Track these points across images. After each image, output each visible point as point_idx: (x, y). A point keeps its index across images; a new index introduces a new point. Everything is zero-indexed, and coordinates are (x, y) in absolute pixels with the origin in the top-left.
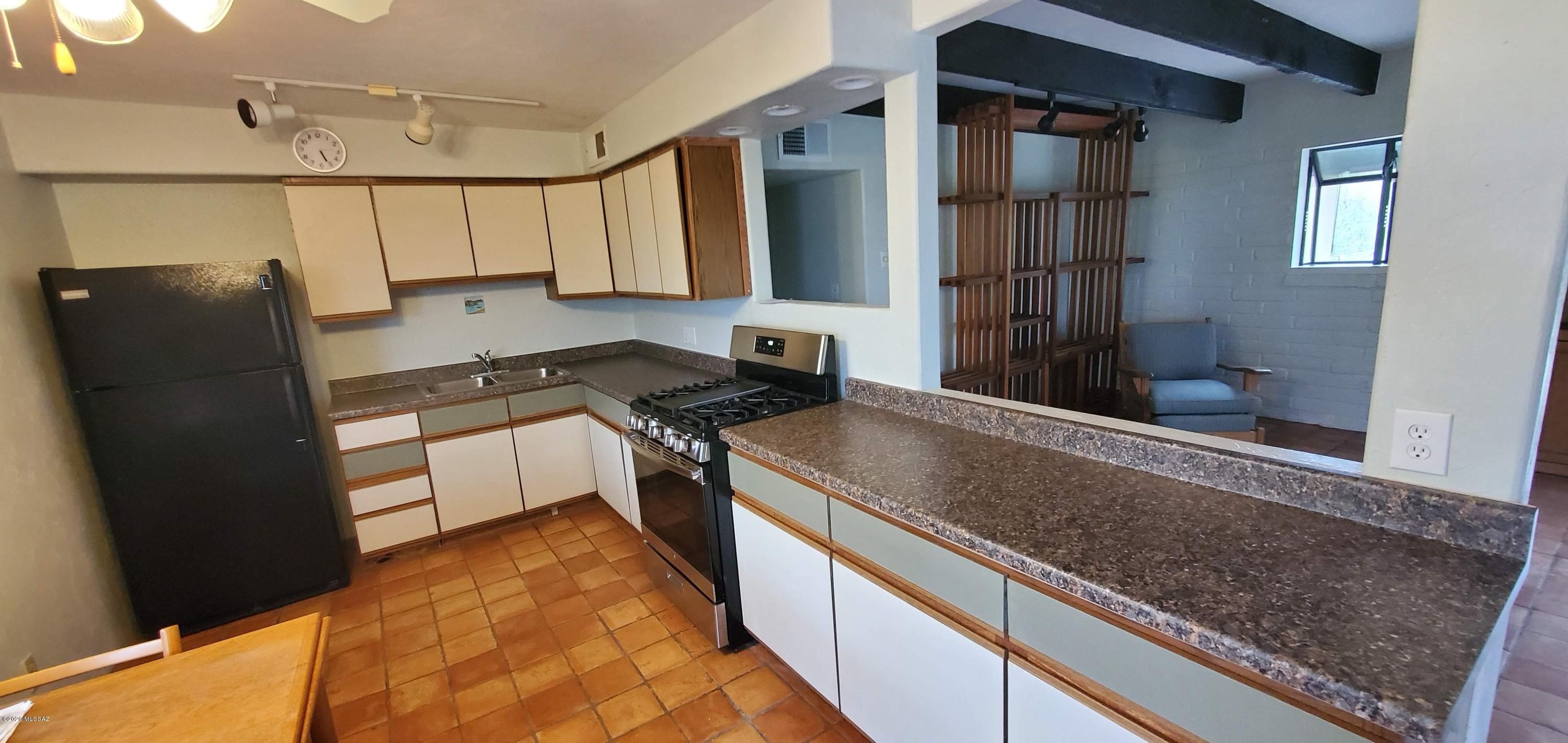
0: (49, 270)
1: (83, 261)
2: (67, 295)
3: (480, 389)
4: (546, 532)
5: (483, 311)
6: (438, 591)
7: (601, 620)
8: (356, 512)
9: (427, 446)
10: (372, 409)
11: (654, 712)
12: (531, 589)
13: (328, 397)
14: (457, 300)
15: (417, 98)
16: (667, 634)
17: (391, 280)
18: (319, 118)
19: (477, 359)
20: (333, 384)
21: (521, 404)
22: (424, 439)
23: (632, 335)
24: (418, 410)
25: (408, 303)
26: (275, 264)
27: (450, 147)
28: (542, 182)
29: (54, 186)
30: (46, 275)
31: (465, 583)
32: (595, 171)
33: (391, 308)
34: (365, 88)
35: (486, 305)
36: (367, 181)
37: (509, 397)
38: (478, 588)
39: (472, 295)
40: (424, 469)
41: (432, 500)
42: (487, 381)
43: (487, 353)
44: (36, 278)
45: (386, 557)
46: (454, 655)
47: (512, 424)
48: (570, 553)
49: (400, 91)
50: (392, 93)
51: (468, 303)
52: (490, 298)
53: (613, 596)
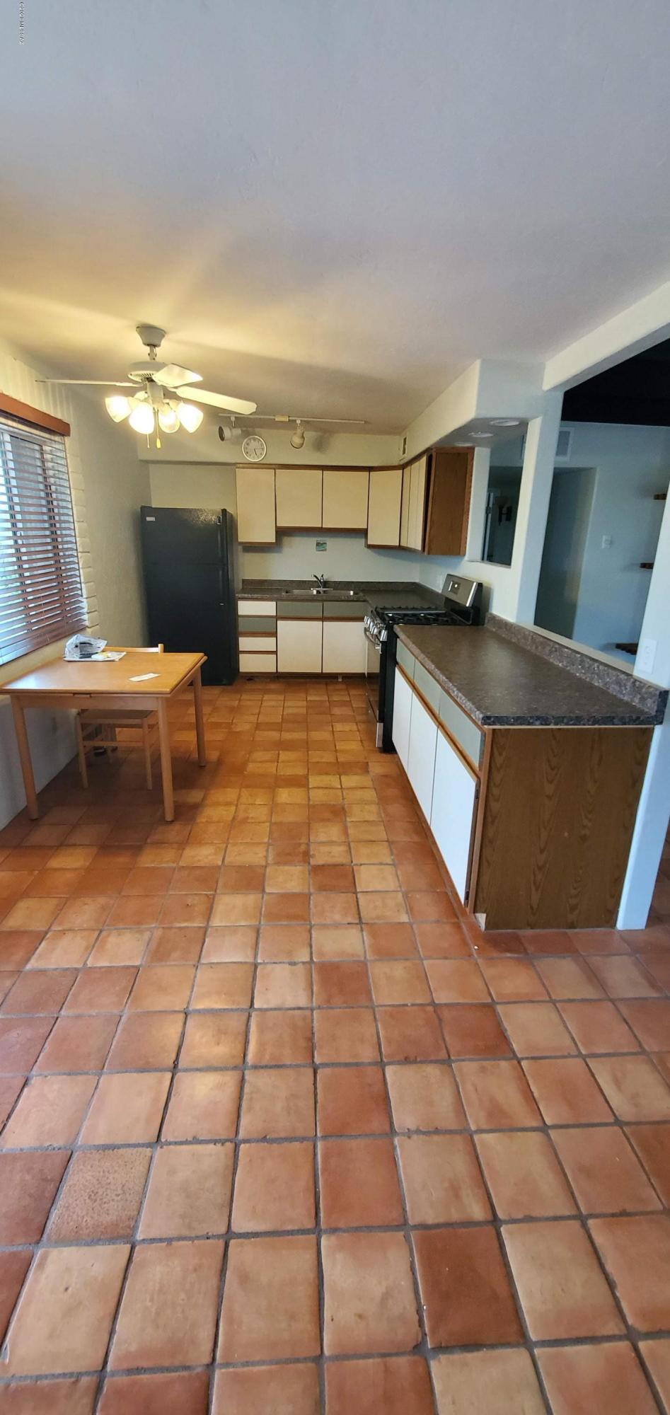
0: (145, 507)
1: (155, 504)
2: (148, 519)
3: (314, 595)
4: (330, 688)
5: (325, 550)
6: (266, 697)
7: (332, 726)
8: (241, 649)
9: (278, 622)
10: (255, 596)
11: (332, 760)
12: (307, 707)
13: (241, 587)
14: (311, 542)
15: (298, 422)
16: (359, 739)
17: (278, 525)
18: (257, 430)
19: (315, 579)
20: (244, 581)
21: (331, 609)
22: (277, 618)
23: (416, 579)
24: (277, 600)
25: (286, 540)
26: (224, 511)
27: (320, 446)
28: (370, 469)
29: (150, 465)
30: (143, 508)
31: (282, 697)
32: (402, 462)
33: (274, 541)
34: (273, 417)
35: (328, 547)
36: (274, 466)
37: (325, 603)
38: (284, 700)
39: (320, 539)
40: (275, 634)
41: (275, 653)
42: (318, 592)
43: (322, 576)
44: (139, 510)
45: (251, 677)
46: (262, 719)
47: (323, 619)
48: (335, 698)
49: (291, 418)
50: (286, 419)
51: (318, 544)
52: (331, 542)
53: (344, 720)
